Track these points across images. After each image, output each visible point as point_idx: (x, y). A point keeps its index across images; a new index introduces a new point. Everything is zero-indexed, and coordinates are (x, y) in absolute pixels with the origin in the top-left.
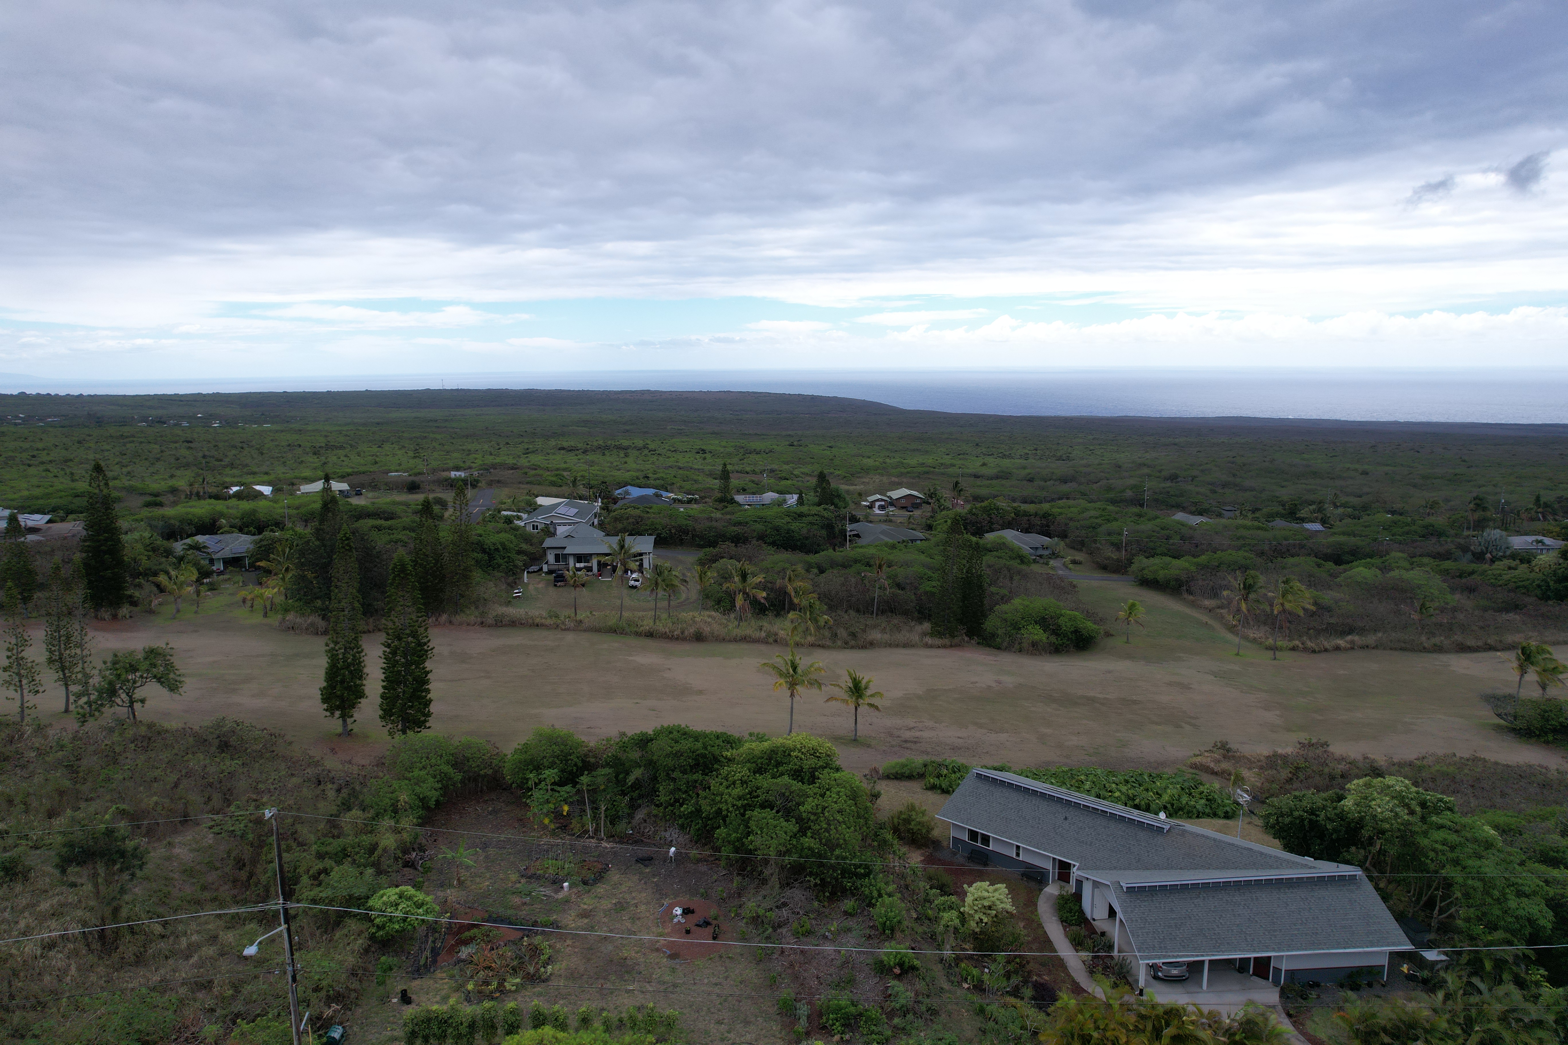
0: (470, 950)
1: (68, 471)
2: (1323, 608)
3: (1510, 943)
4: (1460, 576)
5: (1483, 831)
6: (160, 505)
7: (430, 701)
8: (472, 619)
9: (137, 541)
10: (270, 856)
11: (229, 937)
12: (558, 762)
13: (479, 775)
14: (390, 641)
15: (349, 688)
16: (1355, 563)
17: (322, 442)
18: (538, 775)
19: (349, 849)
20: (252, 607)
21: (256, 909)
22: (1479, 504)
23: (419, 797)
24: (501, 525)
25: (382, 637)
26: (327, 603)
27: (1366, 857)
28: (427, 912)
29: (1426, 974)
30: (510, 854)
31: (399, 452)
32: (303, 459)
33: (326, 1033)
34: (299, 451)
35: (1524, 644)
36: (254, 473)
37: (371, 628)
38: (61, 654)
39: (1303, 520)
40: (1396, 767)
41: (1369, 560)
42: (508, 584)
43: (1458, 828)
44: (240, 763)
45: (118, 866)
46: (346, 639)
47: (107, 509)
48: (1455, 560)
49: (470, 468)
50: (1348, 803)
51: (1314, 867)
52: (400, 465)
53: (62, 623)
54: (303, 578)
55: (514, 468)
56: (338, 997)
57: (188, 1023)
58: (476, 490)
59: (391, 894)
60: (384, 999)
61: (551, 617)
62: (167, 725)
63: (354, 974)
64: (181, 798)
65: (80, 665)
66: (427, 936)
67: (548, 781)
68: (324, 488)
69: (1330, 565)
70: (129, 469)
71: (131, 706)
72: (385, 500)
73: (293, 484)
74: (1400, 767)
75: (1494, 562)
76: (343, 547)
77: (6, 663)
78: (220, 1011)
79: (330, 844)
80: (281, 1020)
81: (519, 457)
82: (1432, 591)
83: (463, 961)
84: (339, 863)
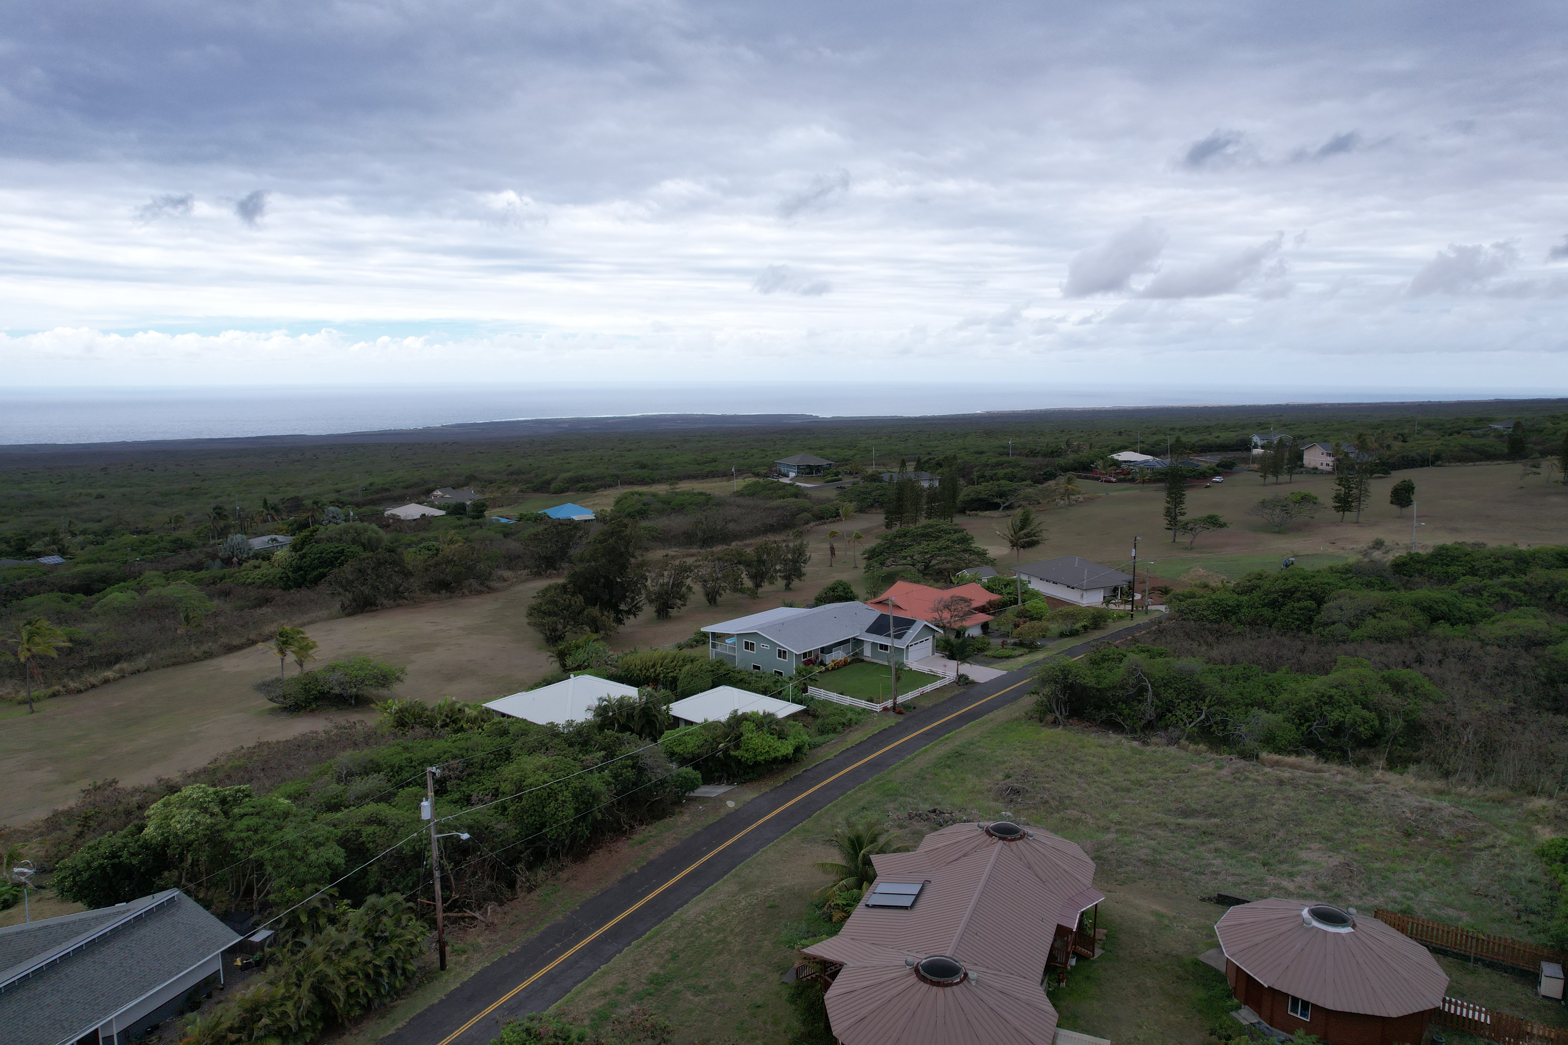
2: (80, 643)
3: (317, 890)
4: (214, 583)
5: (280, 804)
16: (108, 590)
22: (219, 513)
27: (180, 877)
29: (258, 955)
35: (280, 630)
39: (38, 555)
40: (192, 778)
41: (122, 584)
43: (259, 809)
48: (208, 569)
50: (149, 831)
51: (128, 910)
69: (80, 597)
74: (195, 777)
75: (241, 565)
82: (193, 602)
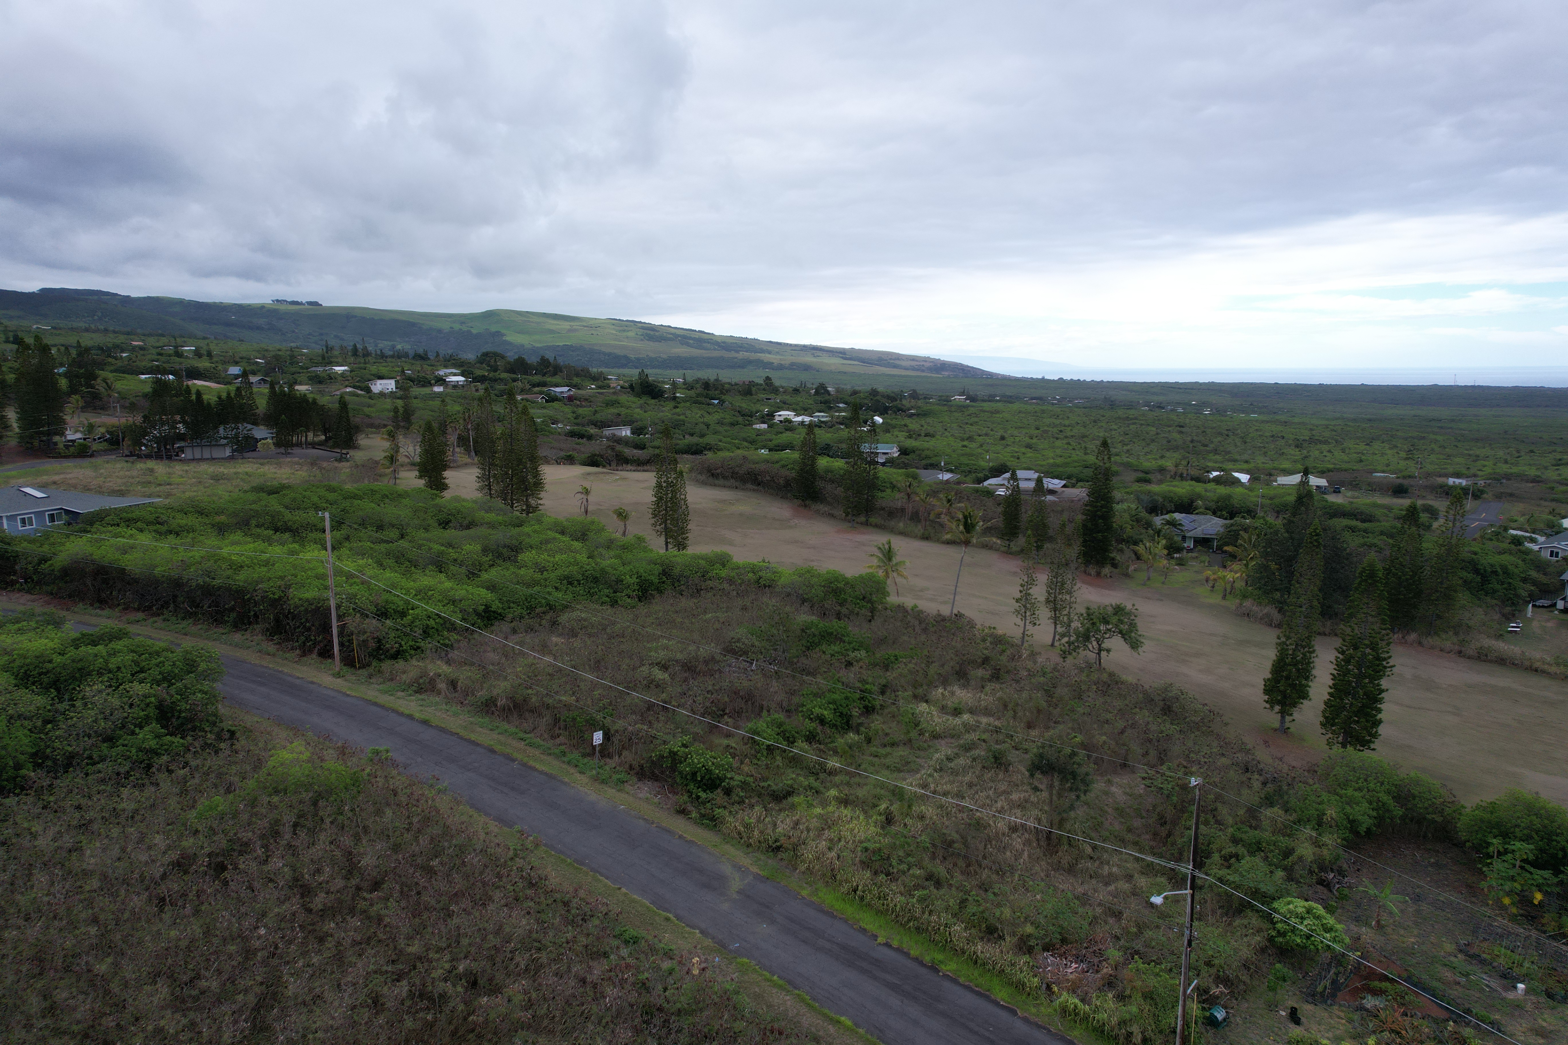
0: (1377, 1003)
1: (1083, 445)
6: (1148, 481)
7: (1380, 722)
8: (1448, 645)
9: (1125, 511)
10: (1188, 823)
11: (1142, 882)
12: (1535, 837)
13: (1425, 818)
14: (1345, 648)
15: (1293, 686)
17: (1306, 435)
18: (1505, 843)
19: (1264, 844)
20: (1213, 587)
21: (1169, 865)
23: (1348, 818)
24: (1505, 545)
25: (1338, 642)
26: (1286, 596)
28: (1334, 940)
30: (1448, 919)
31: (1389, 452)
32: (1285, 451)
33: (1210, 1009)
34: (1282, 442)
36: (1235, 461)
37: (1327, 631)
38: (1055, 597)
42: (1503, 615)
44: (1178, 729)
45: (1069, 785)
46: (1299, 635)
47: (1107, 479)
49: (1475, 476)
52: (1388, 465)
53: (1061, 571)
54: (1266, 568)
55: (1536, 480)
56: (1224, 980)
57: (1098, 939)
58: (1478, 502)
59: (1300, 905)
60: (1272, 1006)
61: (1558, 664)
62: (1124, 677)
63: (1246, 966)
64: (1124, 745)
65: (1067, 609)
66: (1329, 965)
67: (1517, 855)
68: (1301, 481)
70: (1129, 447)
71: (1099, 654)
72: (1364, 500)
73: (1270, 475)
76: (1311, 543)
77: (1018, 595)
78: (1122, 942)
79: (1246, 832)
80: (1172, 975)
81: (1546, 468)
83: (1367, 1010)
84: (1252, 853)
